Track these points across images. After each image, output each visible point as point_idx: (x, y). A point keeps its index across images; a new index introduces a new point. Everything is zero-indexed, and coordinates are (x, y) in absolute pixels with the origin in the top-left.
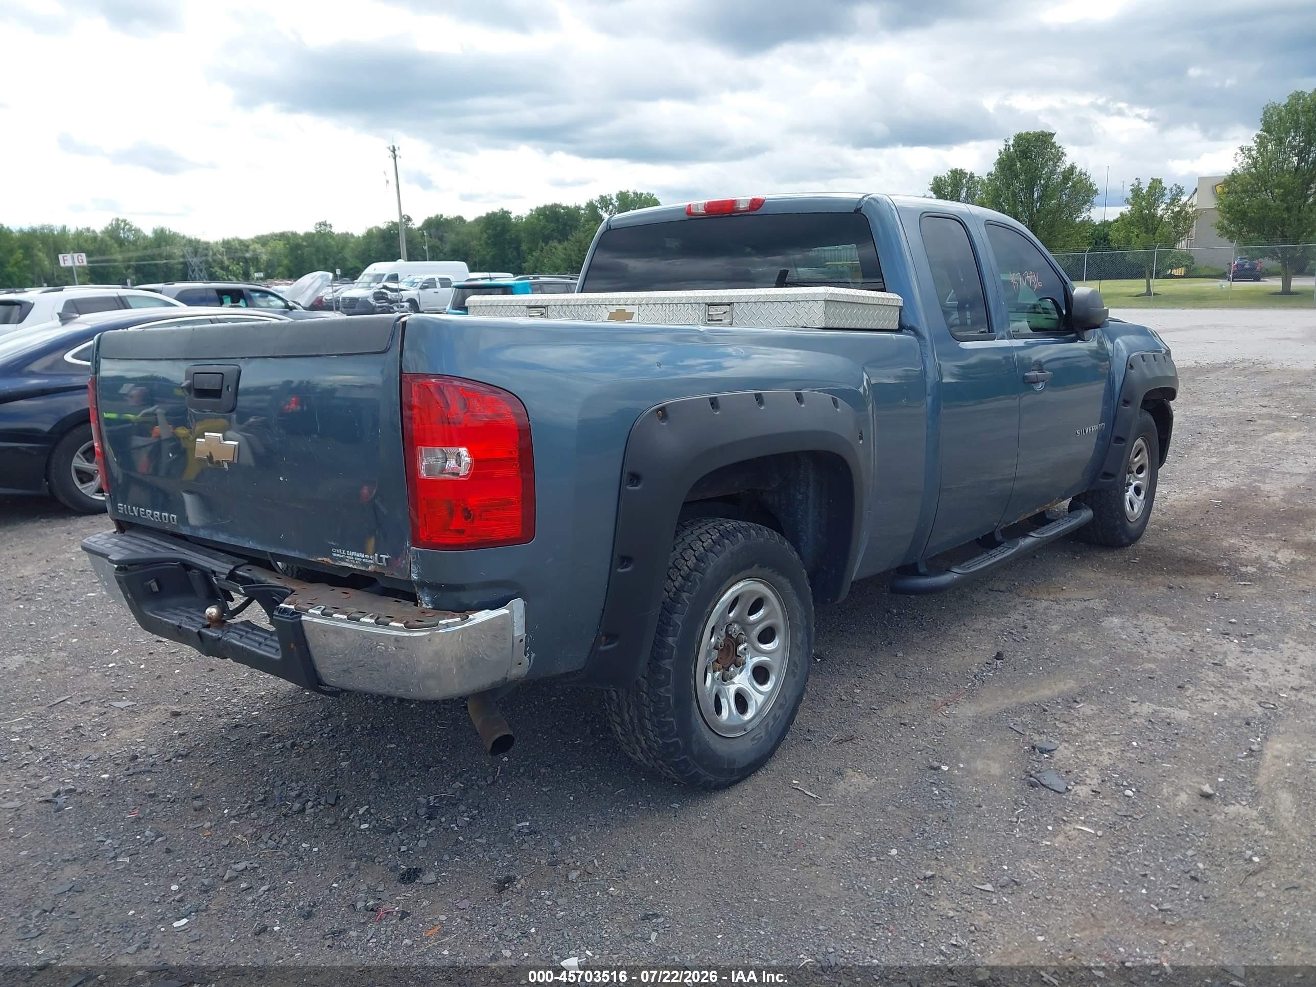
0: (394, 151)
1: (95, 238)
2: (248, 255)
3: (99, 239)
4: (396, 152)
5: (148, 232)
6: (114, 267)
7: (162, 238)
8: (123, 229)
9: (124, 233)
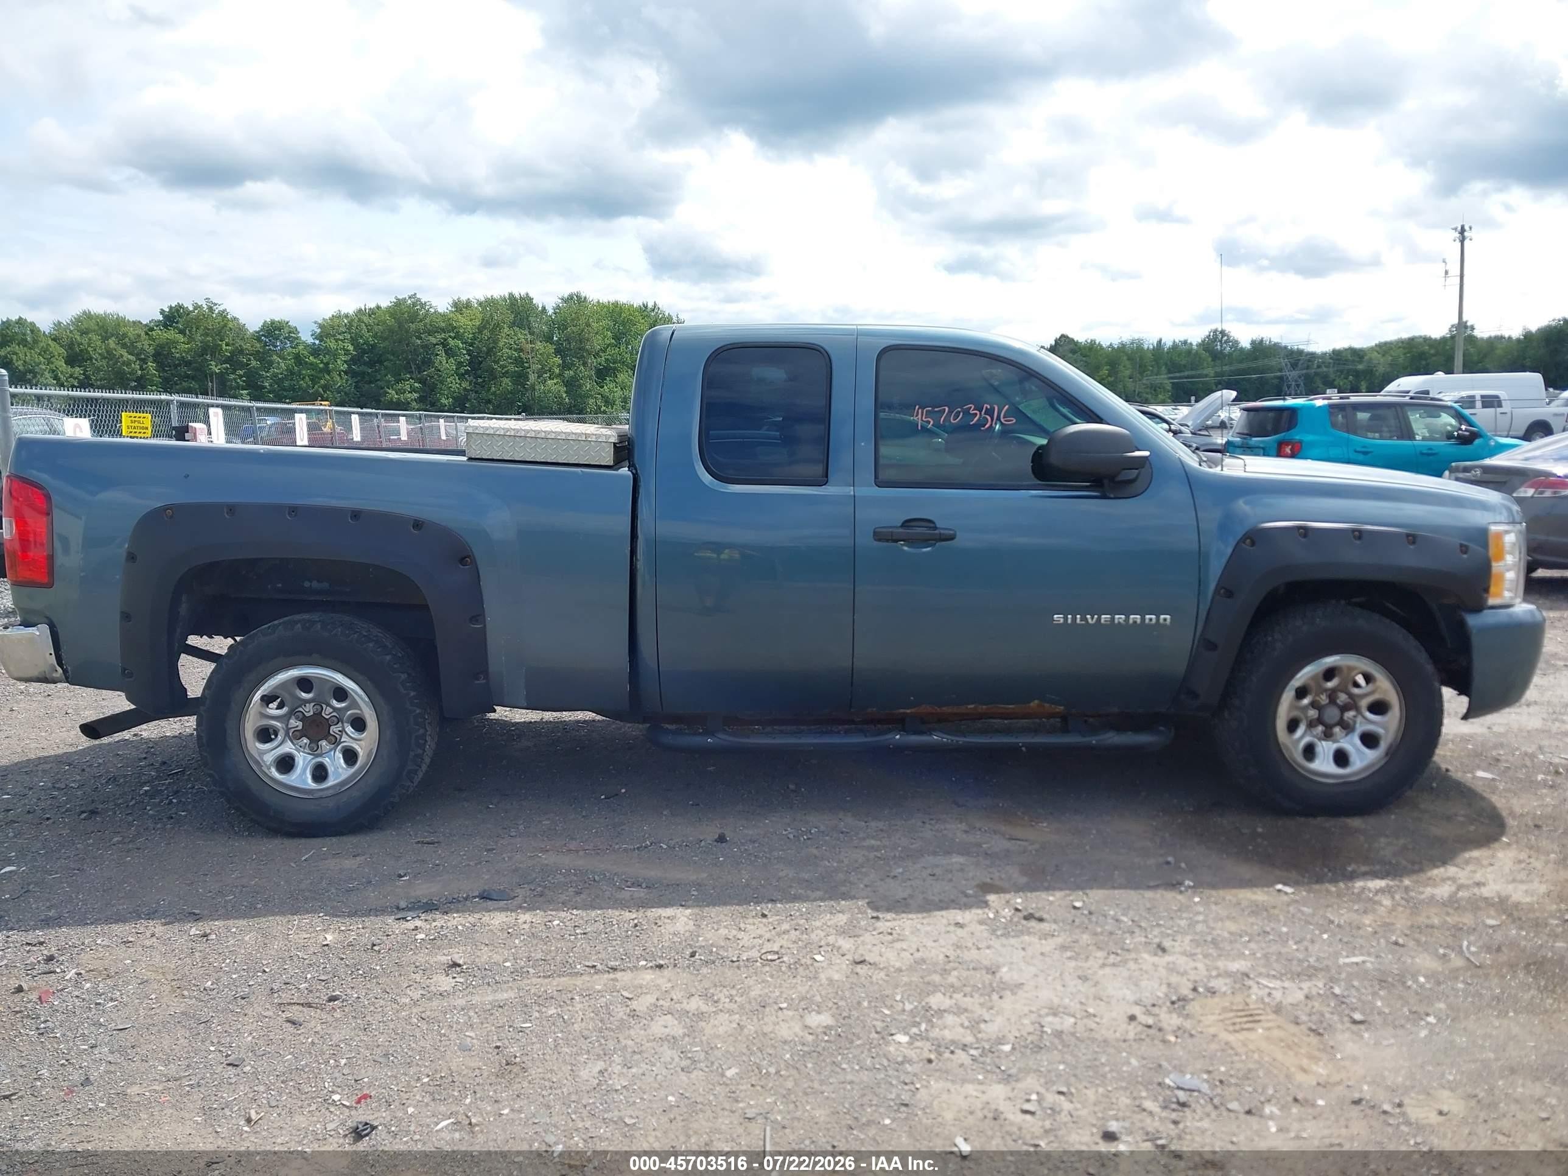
0: (1463, 231)
1: (1189, 352)
2: (1360, 367)
3: (1194, 352)
4: (1466, 234)
5: (1245, 343)
6: (1203, 383)
7: (1260, 349)
8: (1221, 341)
9: (1221, 346)
